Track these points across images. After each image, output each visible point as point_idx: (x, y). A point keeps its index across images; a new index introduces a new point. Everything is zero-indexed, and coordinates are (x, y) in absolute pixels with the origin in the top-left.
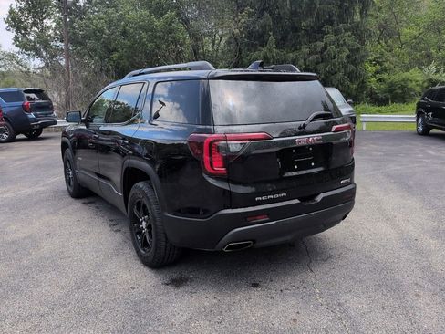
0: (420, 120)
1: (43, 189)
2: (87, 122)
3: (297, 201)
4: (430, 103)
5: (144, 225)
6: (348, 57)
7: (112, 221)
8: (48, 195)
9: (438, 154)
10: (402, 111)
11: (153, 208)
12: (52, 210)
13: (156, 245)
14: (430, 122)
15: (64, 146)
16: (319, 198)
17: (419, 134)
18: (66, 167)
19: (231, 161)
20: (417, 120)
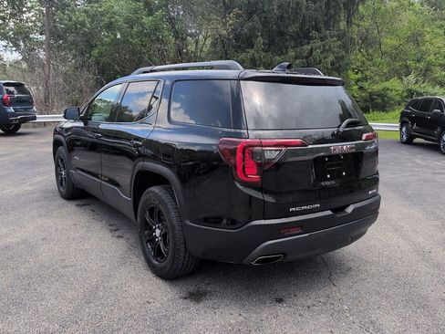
0: (404, 129)
1: (30, 188)
2: (86, 119)
3: (329, 212)
4: (414, 113)
5: (158, 232)
6: (333, 64)
7: (111, 225)
8: (36, 195)
9: (426, 164)
10: (382, 120)
11: (172, 215)
12: (44, 212)
13: (174, 256)
14: (415, 131)
15: (57, 144)
16: (350, 209)
17: (402, 143)
18: (57, 166)
19: (266, 168)
20: (401, 129)
